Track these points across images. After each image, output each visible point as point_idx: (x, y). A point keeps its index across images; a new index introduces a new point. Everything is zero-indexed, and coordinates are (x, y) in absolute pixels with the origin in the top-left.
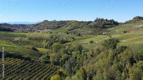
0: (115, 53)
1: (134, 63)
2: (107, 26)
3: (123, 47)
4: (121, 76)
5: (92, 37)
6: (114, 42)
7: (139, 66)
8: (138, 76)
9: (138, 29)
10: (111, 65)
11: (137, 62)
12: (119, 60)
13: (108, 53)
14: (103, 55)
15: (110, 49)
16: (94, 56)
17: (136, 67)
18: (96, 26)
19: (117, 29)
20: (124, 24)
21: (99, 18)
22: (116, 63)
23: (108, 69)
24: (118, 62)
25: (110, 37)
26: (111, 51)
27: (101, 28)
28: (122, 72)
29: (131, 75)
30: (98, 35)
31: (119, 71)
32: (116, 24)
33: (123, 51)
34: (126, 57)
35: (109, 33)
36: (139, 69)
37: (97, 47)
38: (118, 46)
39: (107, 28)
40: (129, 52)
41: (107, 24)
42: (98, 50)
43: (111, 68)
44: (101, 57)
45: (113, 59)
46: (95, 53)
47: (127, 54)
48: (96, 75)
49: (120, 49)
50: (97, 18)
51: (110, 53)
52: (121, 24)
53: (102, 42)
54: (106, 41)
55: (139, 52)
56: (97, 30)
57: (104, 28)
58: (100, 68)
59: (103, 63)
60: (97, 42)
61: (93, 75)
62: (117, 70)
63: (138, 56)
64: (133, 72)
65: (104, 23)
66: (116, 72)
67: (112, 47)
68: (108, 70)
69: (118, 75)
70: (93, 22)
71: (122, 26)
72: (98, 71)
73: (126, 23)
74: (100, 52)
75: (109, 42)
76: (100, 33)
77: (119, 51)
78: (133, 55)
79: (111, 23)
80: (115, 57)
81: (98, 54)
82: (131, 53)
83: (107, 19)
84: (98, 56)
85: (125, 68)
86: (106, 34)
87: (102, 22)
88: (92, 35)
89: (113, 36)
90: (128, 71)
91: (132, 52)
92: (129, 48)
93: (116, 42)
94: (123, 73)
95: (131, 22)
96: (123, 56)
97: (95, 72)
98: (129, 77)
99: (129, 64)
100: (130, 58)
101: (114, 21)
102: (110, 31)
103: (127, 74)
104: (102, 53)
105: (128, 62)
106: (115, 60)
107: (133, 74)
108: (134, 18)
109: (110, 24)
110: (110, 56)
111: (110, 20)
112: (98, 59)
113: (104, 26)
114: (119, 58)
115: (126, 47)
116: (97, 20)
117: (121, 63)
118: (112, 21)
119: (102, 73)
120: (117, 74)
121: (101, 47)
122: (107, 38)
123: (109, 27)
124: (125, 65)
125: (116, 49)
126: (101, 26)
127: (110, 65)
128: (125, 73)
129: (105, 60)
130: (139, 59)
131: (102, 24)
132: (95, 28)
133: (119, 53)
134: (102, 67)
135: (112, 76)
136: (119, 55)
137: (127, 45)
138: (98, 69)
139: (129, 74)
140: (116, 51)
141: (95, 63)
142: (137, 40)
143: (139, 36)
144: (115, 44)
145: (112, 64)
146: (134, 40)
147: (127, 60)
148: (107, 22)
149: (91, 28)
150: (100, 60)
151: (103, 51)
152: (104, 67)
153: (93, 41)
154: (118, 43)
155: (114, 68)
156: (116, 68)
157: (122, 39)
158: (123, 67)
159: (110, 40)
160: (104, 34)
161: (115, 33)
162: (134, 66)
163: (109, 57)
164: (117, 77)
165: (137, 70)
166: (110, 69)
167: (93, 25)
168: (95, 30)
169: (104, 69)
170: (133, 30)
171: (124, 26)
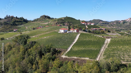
0: (26, 48)
1: (43, 56)
2: (17, 23)
3: (33, 42)
4: (32, 68)
5: (2, 34)
6: (24, 38)
7: (46, 58)
8: (47, 66)
9: (45, 26)
10: (23, 60)
11: (45, 54)
12: (30, 54)
13: (20, 49)
14: (14, 51)
15: (21, 44)
16: (6, 52)
17: (45, 58)
18: (6, 23)
19: (27, 27)
20: (33, 21)
21: (10, 16)
22: (27, 57)
23: (20, 63)
24: (29, 56)
25: (21, 34)
26: (22, 47)
27: (11, 25)
28: (32, 64)
29: (40, 66)
30: (9, 32)
31: (30, 64)
32: (26, 21)
33: (33, 46)
34: (36, 51)
35: (19, 30)
36: (47, 60)
37: (8, 44)
38: (28, 42)
39: (17, 25)
40: (38, 46)
41: (17, 22)
42: (10, 46)
43: (23, 62)
44: (13, 53)
45: (24, 54)
46: (6, 49)
47: (37, 48)
48: (8, 71)
49: (30, 44)
50: (7, 15)
51: (21, 49)
52: (30, 21)
53: (13, 39)
54: (17, 38)
55: (46, 46)
56: (8, 27)
57: (14, 25)
58: (12, 64)
59: (15, 58)
60: (8, 39)
61: (5, 71)
62: (28, 63)
63: (45, 50)
64: (42, 64)
65: (14, 21)
66: (27, 65)
67: (23, 43)
68: (20, 65)
69: (30, 68)
70: (3, 19)
71: (31, 24)
72: (10, 67)
73: (34, 21)
74: (11, 48)
75: (20, 38)
76: (11, 30)
77: (29, 46)
78: (41, 49)
79: (21, 20)
80: (26, 52)
81: (10, 50)
82: (39, 47)
83: (17, 17)
84: (10, 52)
85: (36, 61)
86: (17, 31)
87: (13, 20)
88: (3, 31)
89: (23, 33)
90: (37, 63)
91: (41, 46)
92: (38, 43)
93: (26, 38)
94: (34, 65)
95: (39, 20)
96: (33, 51)
97: (7, 68)
98: (39, 69)
99: (38, 57)
100: (39, 51)
101: (24, 19)
102: (20, 28)
103: (37, 65)
104: (14, 49)
105: (38, 55)
106: (26, 55)
107: (42, 65)
108: (41, 17)
109: (20, 22)
110: (21, 51)
111: (20, 18)
112: (10, 55)
113: (14, 23)
114: (30, 52)
115: (35, 42)
116: (7, 18)
117: (31, 56)
118: (22, 19)
119: (14, 68)
120: (28, 67)
121: (13, 44)
122: (18, 34)
123: (20, 24)
124: (35, 58)
125: (27, 44)
126: (12, 24)
127: (21, 59)
128: (35, 65)
129: (17, 56)
130: (47, 51)
131: (13, 21)
132: (5, 25)
133: (30, 48)
134: (15, 63)
135: (24, 70)
136: (29, 50)
137: (36, 40)
138: (10, 65)
139: (39, 66)
140: (27, 46)
141: (7, 59)
142: (44, 36)
143: (45, 32)
144: (26, 40)
145: (24, 58)
146: (42, 36)
147: (37, 54)
148: (17, 19)
149: (2, 25)
150: (12, 56)
151: (14, 48)
152: (16, 62)
153: (3, 38)
154: (28, 39)
155: (25, 62)
156: (27, 62)
157: (32, 35)
158: (34, 60)
159: (21, 36)
160: (15, 31)
161: (26, 30)
162: (43, 58)
163: (21, 53)
164: (28, 69)
165: (45, 61)
166: (22, 64)
167: (3, 22)
168: (6, 27)
169: (16, 64)
170: (41, 27)
171: (33, 24)
